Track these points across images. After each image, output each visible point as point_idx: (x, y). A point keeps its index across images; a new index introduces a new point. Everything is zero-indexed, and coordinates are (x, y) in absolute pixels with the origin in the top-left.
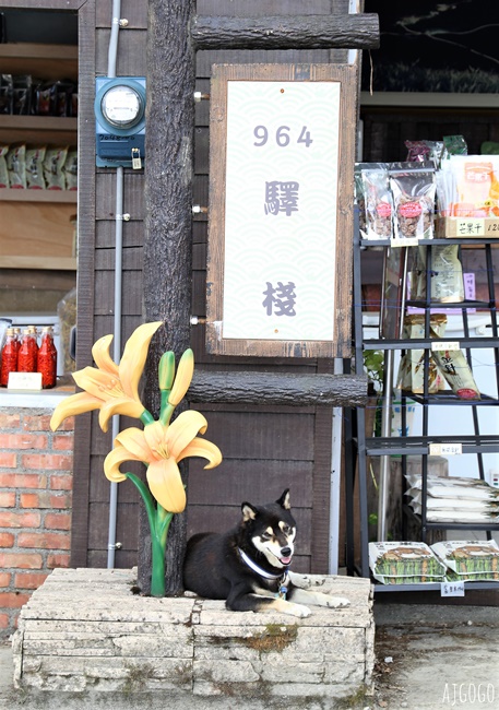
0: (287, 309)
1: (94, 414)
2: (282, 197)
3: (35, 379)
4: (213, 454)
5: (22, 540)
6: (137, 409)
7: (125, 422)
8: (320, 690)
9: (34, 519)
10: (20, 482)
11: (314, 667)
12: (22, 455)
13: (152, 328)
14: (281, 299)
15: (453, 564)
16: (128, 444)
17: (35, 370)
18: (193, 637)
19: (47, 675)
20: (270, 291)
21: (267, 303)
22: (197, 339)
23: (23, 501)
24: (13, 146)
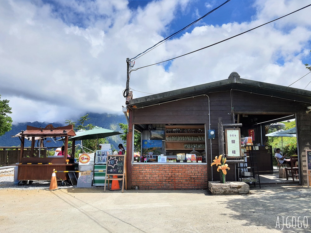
0: (235, 153)
1: (216, 164)
2: (233, 142)
3: (201, 161)
4: (229, 169)
5: (202, 179)
6: (220, 164)
7: (219, 165)
8: (244, 192)
9: (203, 176)
10: (201, 172)
11: (243, 190)
12: (202, 169)
13: (222, 155)
14: (234, 152)
15: (250, 180)
16: (220, 167)
17: (200, 160)
18: (230, 187)
19: (215, 191)
20: (233, 151)
21: (233, 153)
22: (225, 156)
23: (202, 174)
24: (178, 136)
